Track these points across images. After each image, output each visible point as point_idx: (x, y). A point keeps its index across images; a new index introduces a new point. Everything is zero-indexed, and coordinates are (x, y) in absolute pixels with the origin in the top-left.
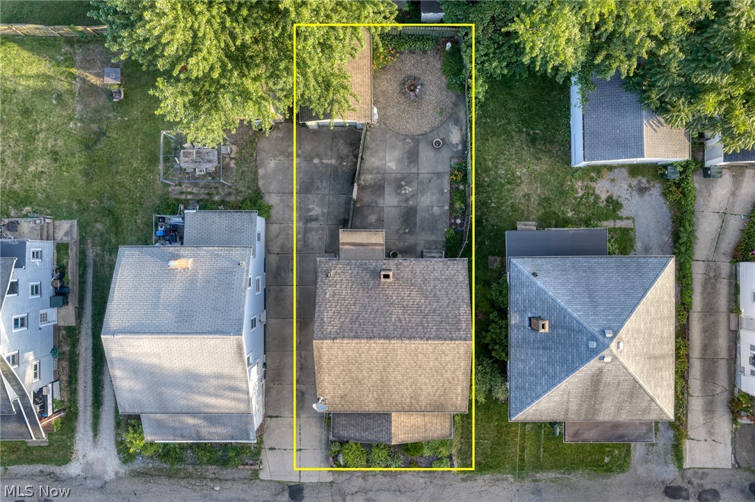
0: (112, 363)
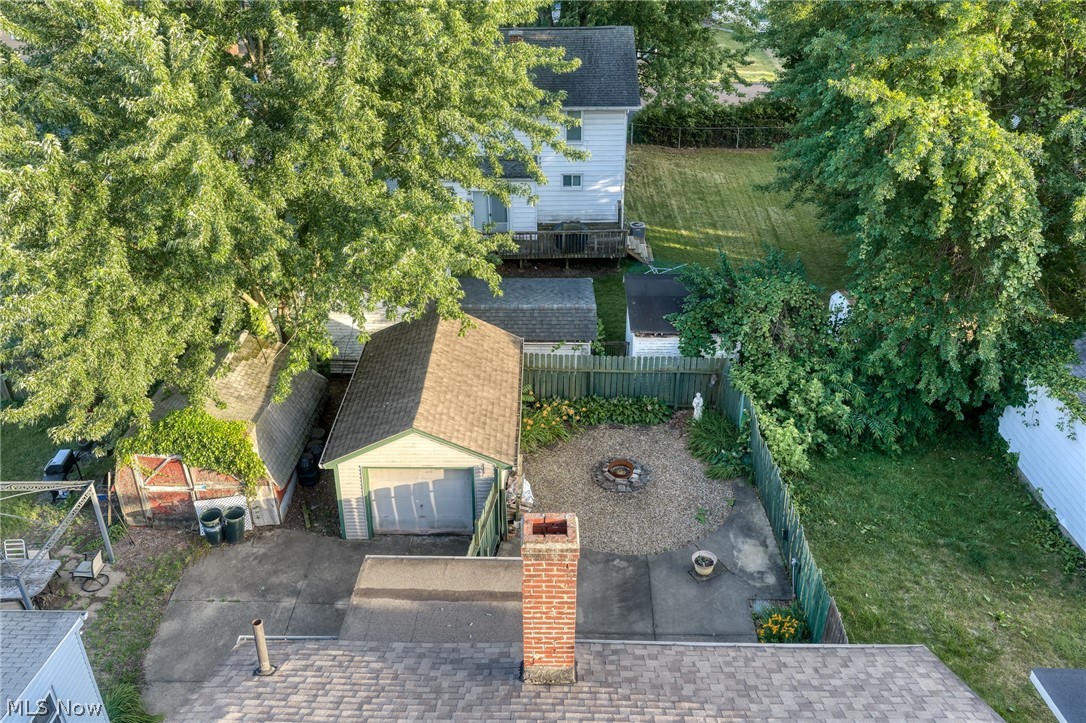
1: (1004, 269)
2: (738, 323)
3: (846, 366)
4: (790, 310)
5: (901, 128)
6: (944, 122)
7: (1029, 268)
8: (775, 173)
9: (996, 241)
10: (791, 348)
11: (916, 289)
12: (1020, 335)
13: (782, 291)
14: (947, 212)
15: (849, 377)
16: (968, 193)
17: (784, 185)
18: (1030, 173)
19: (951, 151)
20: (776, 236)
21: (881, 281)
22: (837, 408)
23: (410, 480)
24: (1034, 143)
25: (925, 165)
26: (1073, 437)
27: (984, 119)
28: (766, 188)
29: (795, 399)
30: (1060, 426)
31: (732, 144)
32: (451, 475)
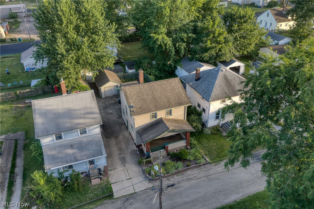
0: (35, 112)
1: (171, 53)
2: (143, 65)
3: (157, 69)
4: (148, 63)
5: (157, 39)
6: (162, 38)
7: (174, 53)
8: (141, 46)
9: (170, 50)
10: (150, 68)
11: (163, 57)
12: (175, 61)
13: (147, 61)
14: (164, 47)
15: (157, 70)
16: (166, 45)
17: (143, 47)
18: (171, 42)
19: (163, 41)
20: (141, 56)
21: (159, 57)
22: (157, 73)
23: (110, 88)
24: (171, 39)
25: (161, 42)
26: (182, 71)
27: (166, 37)
28: (140, 48)
29: (152, 73)
30: (180, 69)
31: (129, 42)
32: (115, 87)
